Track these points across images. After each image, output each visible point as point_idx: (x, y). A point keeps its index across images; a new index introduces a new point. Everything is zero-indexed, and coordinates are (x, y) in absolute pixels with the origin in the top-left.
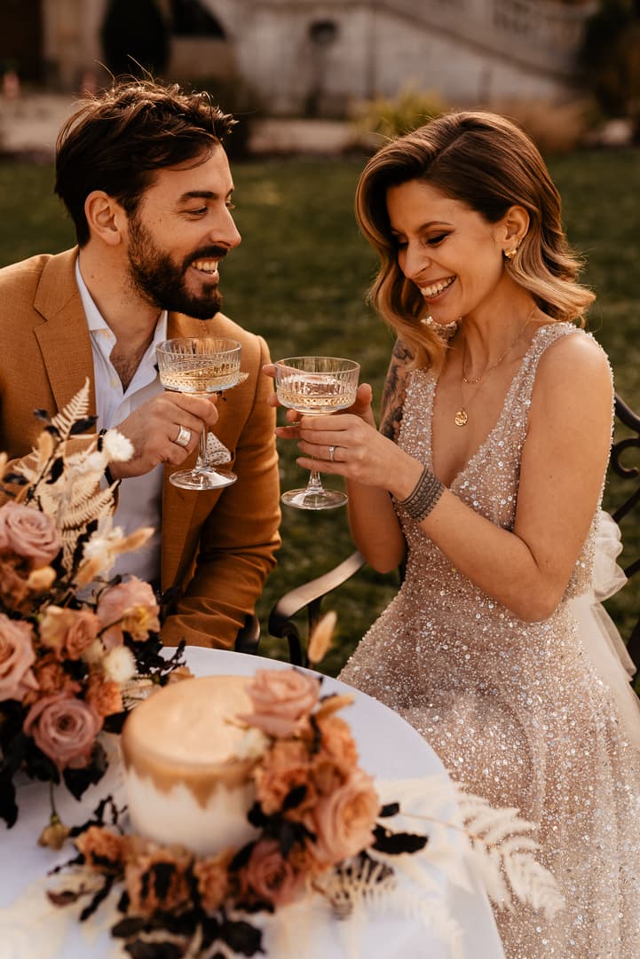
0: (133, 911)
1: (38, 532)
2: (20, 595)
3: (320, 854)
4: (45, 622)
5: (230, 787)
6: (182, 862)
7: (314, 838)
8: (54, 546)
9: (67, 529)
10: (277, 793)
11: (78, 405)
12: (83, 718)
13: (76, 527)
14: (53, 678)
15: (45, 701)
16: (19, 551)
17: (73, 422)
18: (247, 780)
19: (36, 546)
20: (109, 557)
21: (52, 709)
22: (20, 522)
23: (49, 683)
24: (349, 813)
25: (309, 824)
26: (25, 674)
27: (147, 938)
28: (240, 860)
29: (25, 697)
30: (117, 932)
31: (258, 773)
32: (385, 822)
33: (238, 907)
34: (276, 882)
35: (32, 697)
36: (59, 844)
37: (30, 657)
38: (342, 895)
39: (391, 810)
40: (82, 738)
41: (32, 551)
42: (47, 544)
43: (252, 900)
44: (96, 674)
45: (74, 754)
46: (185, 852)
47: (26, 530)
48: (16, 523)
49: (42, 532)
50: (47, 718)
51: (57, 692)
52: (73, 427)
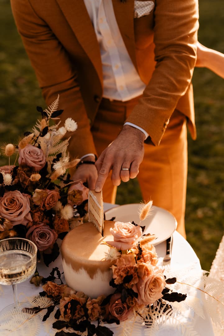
0: (61, 319)
1: (36, 157)
2: (27, 183)
3: (139, 302)
4: (35, 195)
5: (103, 271)
6: (82, 300)
7: (137, 295)
8: (43, 163)
9: (50, 155)
10: (121, 276)
11: (54, 105)
12: (49, 234)
13: (53, 155)
14: (39, 217)
15: (35, 227)
16: (28, 164)
17: (52, 113)
18: (109, 269)
19: (34, 162)
20: (63, 169)
21: (37, 230)
22: (29, 153)
23: (37, 219)
24: (151, 286)
25: (135, 289)
26: (27, 215)
27: (66, 330)
28: (106, 301)
29: (27, 224)
30: (55, 326)
31: (114, 267)
32: (169, 286)
33: (104, 321)
34: (121, 311)
35: (30, 224)
36: (37, 285)
37: (28, 209)
38: (148, 318)
39: (172, 281)
40: (48, 242)
41: (33, 165)
42: (40, 161)
43: (110, 318)
44: (58, 215)
45: (45, 249)
46: (84, 295)
47: (31, 156)
48: (28, 153)
49: (38, 157)
50: (35, 233)
51: (41, 223)
52: (52, 114)
